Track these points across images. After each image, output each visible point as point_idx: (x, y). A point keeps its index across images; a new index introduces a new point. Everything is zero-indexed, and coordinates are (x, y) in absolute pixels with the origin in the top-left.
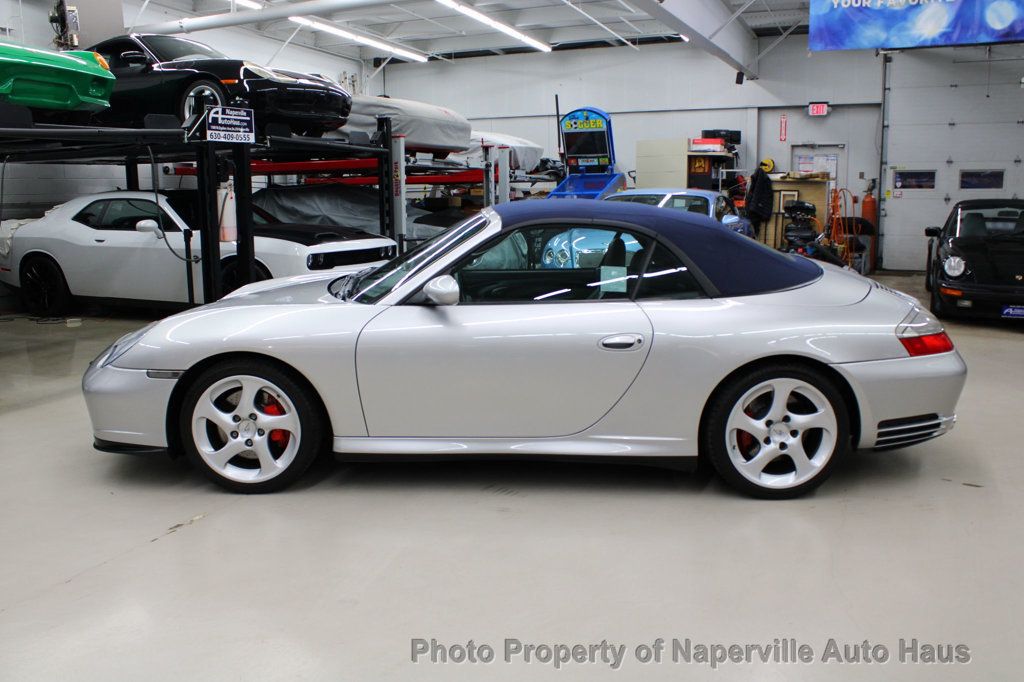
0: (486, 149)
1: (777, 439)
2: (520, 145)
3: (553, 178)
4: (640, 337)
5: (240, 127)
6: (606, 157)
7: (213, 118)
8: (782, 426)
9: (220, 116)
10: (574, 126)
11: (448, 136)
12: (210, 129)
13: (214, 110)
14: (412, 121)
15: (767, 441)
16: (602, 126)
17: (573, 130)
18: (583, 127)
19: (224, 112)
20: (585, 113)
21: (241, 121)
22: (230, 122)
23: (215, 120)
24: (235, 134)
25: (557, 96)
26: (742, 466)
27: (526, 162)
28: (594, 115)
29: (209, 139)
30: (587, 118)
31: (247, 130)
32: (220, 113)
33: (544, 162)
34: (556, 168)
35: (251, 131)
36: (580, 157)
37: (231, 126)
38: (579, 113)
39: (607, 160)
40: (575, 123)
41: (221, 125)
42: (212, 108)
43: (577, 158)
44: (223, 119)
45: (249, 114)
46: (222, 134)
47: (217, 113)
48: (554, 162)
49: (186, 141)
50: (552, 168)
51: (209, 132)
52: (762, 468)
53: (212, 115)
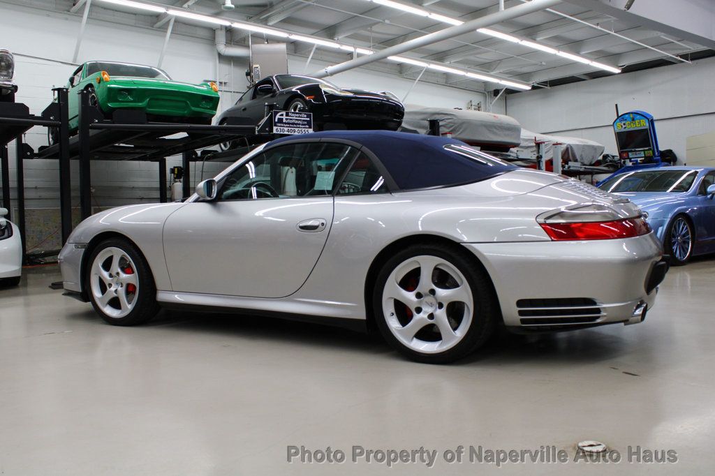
0: (538, 145)
1: (427, 310)
2: (577, 143)
3: (611, 169)
4: (324, 221)
5: (299, 124)
6: (650, 149)
7: (279, 119)
8: (430, 299)
9: (284, 117)
10: (624, 126)
11: (495, 134)
12: (276, 126)
13: (280, 114)
14: (463, 123)
15: (419, 310)
16: (645, 124)
17: (623, 130)
18: (631, 127)
19: (287, 115)
20: (631, 116)
21: (304, 121)
22: (291, 122)
23: (280, 121)
24: (296, 129)
25: (616, 105)
26: (399, 331)
27: (584, 156)
28: (638, 117)
29: (275, 132)
30: (633, 120)
31: (307, 126)
32: (284, 115)
33: (606, 157)
34: (615, 162)
35: (310, 128)
36: (631, 151)
37: (293, 124)
38: (627, 116)
39: (651, 152)
40: (624, 124)
41: (285, 123)
42: (278, 112)
43: (627, 152)
44: (286, 119)
45: (308, 116)
46: (286, 129)
47: (282, 115)
48: (613, 157)
49: (257, 133)
50: (611, 161)
51: (275, 128)
52: (414, 333)
53: (278, 116)
